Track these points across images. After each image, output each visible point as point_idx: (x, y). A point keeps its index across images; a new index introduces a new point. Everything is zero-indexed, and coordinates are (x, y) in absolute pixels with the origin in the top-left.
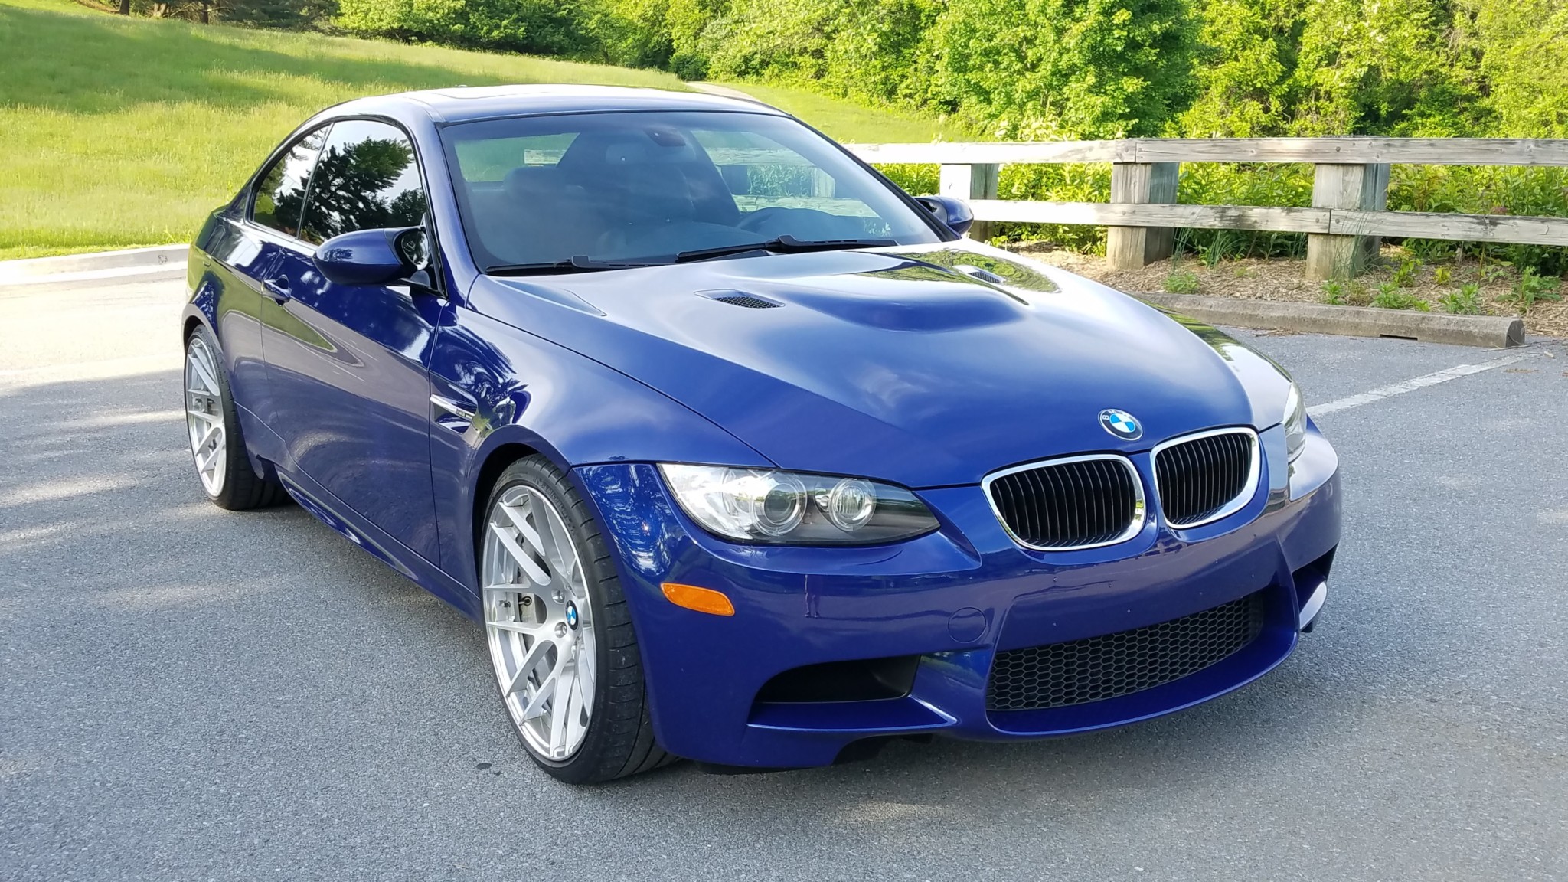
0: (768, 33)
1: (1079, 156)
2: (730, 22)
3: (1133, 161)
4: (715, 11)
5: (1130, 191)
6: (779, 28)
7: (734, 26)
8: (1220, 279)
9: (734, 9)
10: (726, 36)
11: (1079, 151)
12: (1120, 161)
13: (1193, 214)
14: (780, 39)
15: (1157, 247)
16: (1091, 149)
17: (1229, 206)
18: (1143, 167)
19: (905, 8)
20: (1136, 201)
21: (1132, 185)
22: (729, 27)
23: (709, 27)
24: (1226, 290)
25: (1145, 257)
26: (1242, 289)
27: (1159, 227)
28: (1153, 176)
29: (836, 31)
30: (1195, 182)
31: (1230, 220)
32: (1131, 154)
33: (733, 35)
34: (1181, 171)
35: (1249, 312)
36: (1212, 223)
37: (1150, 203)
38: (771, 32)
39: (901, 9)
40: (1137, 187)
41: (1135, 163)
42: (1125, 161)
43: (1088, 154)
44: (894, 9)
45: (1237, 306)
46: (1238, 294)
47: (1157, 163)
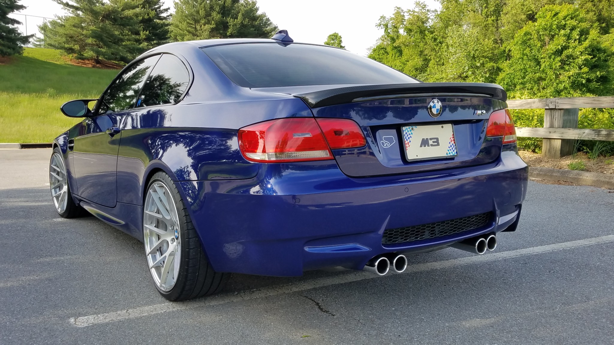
0: (441, 78)
1: (529, 106)
2: (426, 75)
3: (554, 108)
4: (421, 71)
5: (553, 122)
6: (445, 77)
7: (428, 76)
8: (597, 165)
9: (428, 70)
10: (424, 80)
11: (528, 103)
12: (548, 108)
13: (584, 133)
14: (445, 80)
15: (567, 149)
16: (534, 103)
17: (602, 129)
18: (560, 111)
19: (495, 68)
20: (556, 127)
21: (554, 120)
22: (426, 77)
23: (418, 77)
24: (600, 170)
25: (561, 153)
26: (608, 170)
27: (568, 139)
28: (564, 115)
29: (467, 77)
30: (588, 120)
31: (602, 136)
32: (554, 105)
33: (427, 80)
34: (580, 113)
35: (607, 180)
36: (594, 138)
37: (562, 128)
38: (442, 78)
39: (494, 69)
40: (557, 120)
41: (555, 109)
42: (550, 108)
43: (533, 105)
44: (490, 69)
45: (601, 177)
46: (605, 172)
47: (567, 109)
